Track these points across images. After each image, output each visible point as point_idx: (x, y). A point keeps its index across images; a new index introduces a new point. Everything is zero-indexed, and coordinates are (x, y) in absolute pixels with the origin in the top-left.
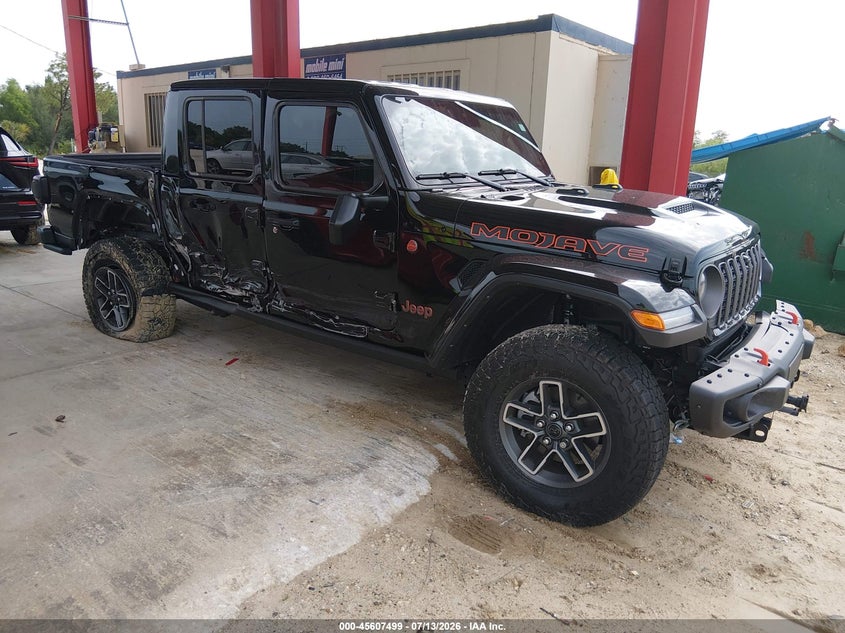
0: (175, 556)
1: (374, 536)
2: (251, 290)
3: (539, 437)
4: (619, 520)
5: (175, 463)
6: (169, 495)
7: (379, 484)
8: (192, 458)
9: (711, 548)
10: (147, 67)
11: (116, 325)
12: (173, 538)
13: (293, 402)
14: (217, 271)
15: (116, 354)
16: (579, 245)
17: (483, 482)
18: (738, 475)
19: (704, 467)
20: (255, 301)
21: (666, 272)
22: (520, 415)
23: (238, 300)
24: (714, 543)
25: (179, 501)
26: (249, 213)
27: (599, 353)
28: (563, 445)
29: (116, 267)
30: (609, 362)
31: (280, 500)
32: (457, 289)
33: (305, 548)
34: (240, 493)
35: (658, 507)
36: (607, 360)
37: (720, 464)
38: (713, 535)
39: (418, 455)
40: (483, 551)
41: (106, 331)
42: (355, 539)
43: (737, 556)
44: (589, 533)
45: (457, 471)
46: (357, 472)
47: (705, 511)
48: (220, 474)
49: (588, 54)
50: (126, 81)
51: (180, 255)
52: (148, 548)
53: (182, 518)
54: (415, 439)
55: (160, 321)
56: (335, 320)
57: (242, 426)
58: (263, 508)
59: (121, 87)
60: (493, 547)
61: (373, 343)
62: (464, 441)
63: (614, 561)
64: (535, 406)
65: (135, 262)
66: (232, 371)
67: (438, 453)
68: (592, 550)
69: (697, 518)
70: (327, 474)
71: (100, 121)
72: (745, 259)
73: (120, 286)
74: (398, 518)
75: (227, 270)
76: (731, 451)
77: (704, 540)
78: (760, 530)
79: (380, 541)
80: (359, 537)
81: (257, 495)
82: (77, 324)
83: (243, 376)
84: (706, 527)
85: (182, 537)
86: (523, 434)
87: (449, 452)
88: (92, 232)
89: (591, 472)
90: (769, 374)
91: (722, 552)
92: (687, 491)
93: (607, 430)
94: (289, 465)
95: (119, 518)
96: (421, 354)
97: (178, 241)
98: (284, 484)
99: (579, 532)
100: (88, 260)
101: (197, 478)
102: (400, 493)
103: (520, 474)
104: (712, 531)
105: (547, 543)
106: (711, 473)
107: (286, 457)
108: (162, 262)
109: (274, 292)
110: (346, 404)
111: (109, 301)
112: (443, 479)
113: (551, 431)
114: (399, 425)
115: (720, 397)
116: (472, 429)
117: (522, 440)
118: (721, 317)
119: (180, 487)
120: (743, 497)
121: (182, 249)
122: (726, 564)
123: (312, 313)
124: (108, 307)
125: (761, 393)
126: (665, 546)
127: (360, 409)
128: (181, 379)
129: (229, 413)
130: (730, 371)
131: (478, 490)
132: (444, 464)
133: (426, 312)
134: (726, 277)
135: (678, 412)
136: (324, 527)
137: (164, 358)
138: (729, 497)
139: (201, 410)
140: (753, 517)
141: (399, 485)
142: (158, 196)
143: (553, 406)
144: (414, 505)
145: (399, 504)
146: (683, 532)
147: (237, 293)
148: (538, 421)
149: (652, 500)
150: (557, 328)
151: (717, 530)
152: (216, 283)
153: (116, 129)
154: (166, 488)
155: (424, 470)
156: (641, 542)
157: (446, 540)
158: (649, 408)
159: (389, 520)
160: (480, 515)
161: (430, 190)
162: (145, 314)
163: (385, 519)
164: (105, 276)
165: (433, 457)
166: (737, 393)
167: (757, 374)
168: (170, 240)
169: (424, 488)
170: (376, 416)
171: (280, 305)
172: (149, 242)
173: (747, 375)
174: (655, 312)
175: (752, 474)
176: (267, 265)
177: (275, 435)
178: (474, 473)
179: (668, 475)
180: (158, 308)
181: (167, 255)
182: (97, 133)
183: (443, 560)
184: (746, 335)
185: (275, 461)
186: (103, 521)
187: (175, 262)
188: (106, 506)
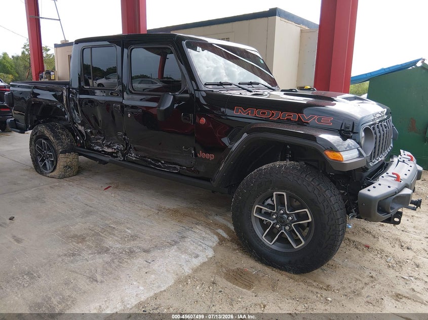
0: (67, 293)
1: (182, 281)
2: (117, 149)
3: (274, 224)
4: (319, 270)
5: (72, 241)
6: (67, 259)
7: (185, 252)
8: (81, 239)
9: (371, 284)
10: (69, 42)
11: (46, 169)
12: (67, 283)
13: (140, 209)
14: (99, 139)
15: (46, 184)
16: (294, 116)
17: (243, 250)
18: (383, 244)
19: (364, 240)
20: (120, 154)
21: (343, 130)
22: (263, 212)
23: (111, 154)
24: (372, 282)
25: (72, 262)
26: (115, 107)
27: (306, 176)
28: (287, 228)
29: (47, 139)
30: (312, 180)
31: (129, 261)
32: (227, 144)
33: (141, 288)
34: (106, 257)
35: (340, 262)
36: (311, 179)
37: (372, 239)
38: (372, 277)
39: (207, 236)
40: (243, 288)
41: (41, 173)
42: (171, 283)
43: (386, 289)
44: (303, 277)
45: (229, 244)
46: (173, 245)
47: (366, 264)
48: (96, 247)
49: (295, 29)
50: (59, 49)
51: (80, 131)
52: (52, 289)
53: (73, 272)
54: (206, 227)
55: (69, 167)
56: (162, 163)
57: (111, 221)
58: (119, 266)
59: (56, 52)
60: (249, 286)
61: (182, 175)
62: (232, 228)
63: (317, 293)
64: (271, 207)
65: (56, 136)
66: (107, 193)
67: (218, 235)
68: (304, 287)
69: (363, 268)
70: (156, 247)
71: (46, 69)
72: (385, 125)
73: (49, 149)
74: (196, 270)
75: (104, 138)
76: (378, 231)
77: (367, 280)
78: (397, 274)
79: (185, 283)
80: (173, 281)
81: (116, 258)
82: (27, 170)
83: (113, 195)
84: (367, 273)
85: (72, 282)
86: (265, 223)
87: (224, 233)
88: (35, 121)
89: (303, 243)
90: (401, 186)
91: (377, 287)
92: (355, 253)
93: (312, 219)
94: (135, 242)
95: (38, 271)
96: (208, 180)
97: (79, 124)
98: (132, 252)
99: (297, 277)
100: (32, 135)
101: (84, 249)
102: (197, 256)
103: (263, 244)
104: (371, 275)
105: (280, 284)
106: (368, 243)
107: (134, 237)
108: (71, 136)
109: (129, 149)
110: (169, 209)
111: (43, 158)
112: (221, 249)
113: (280, 220)
114: (197, 220)
115: (375, 198)
116: (236, 221)
117: (264, 226)
118: (373, 156)
119: (74, 255)
120: (386, 256)
121: (81, 128)
122: (380, 293)
123: (149, 160)
124: (43, 160)
125: (397, 197)
126: (345, 284)
127: (176, 211)
128: (79, 197)
129: (104, 214)
130: (380, 184)
131: (240, 254)
132: (222, 240)
133: (211, 157)
134: (375, 134)
135: (351, 209)
136: (153, 276)
137: (71, 187)
138: (379, 256)
139: (89, 213)
140: (393, 267)
141: (197, 252)
142: (68, 100)
143: (282, 206)
144: (204, 263)
145: (196, 262)
146: (355, 276)
147: (110, 150)
148: (273, 215)
149: (337, 258)
150: (282, 163)
151: (374, 274)
152: (99, 146)
153: (53, 73)
154: (65, 255)
155: (211, 244)
156: (332, 282)
157: (223, 282)
158: (335, 206)
159: (190, 272)
160: (242, 268)
161: (212, 91)
162: (62, 164)
163: (188, 271)
164: (41, 144)
165: (215, 237)
166: (384, 196)
167: (394, 186)
168: (74, 123)
169: (210, 253)
170: (185, 215)
171: (133, 156)
172: (64, 126)
173: (389, 187)
174: (338, 151)
175: (390, 244)
176: (125, 135)
177: (128, 225)
178: (238, 245)
179: (345, 245)
180: (69, 160)
181: (73, 131)
182: (44, 75)
183: (220, 293)
184: (385, 168)
185: (128, 240)
186: (29, 274)
187: (77, 135)
188: (31, 265)
